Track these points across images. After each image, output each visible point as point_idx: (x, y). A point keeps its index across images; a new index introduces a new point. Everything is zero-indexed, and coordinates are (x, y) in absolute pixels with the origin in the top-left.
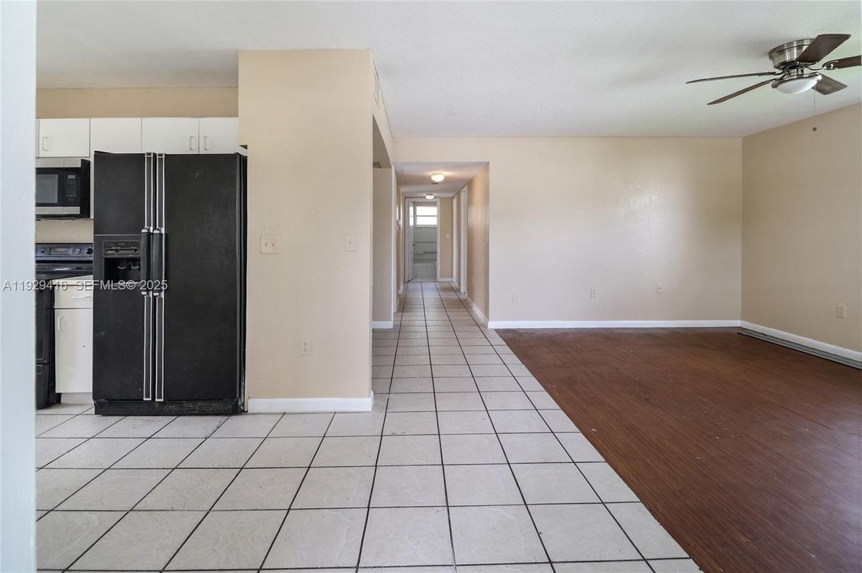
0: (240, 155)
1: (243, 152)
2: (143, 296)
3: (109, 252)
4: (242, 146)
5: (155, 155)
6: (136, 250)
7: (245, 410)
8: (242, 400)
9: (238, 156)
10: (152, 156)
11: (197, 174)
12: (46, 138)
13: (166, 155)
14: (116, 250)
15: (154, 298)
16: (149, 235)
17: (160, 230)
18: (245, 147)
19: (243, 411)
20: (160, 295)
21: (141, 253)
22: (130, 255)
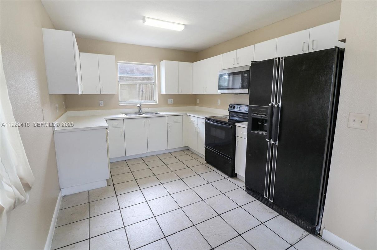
0: (339, 48)
1: (341, 45)
2: (268, 141)
3: (254, 115)
4: (340, 41)
5: (279, 58)
6: (266, 115)
7: (321, 234)
8: (319, 227)
9: (337, 49)
10: (277, 59)
11: (304, 67)
12: (239, 58)
13: (285, 57)
14: (257, 114)
15: (273, 144)
16: (273, 107)
17: (278, 105)
18: (344, 41)
19: (319, 234)
20: (275, 143)
21: (268, 118)
22: (263, 118)
